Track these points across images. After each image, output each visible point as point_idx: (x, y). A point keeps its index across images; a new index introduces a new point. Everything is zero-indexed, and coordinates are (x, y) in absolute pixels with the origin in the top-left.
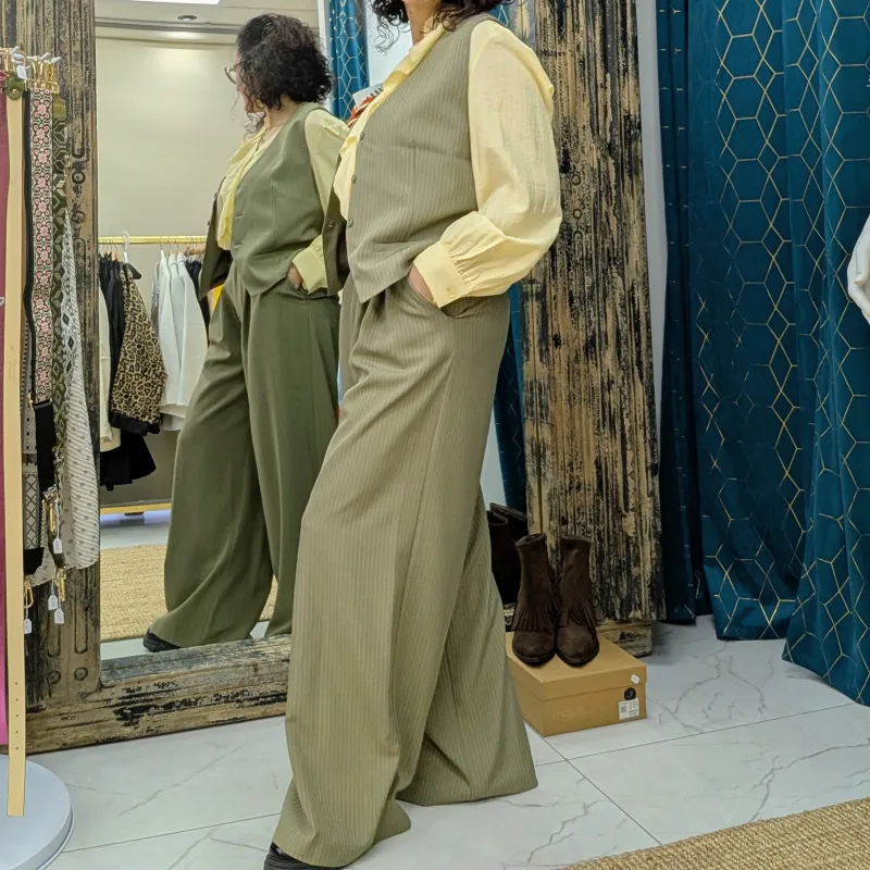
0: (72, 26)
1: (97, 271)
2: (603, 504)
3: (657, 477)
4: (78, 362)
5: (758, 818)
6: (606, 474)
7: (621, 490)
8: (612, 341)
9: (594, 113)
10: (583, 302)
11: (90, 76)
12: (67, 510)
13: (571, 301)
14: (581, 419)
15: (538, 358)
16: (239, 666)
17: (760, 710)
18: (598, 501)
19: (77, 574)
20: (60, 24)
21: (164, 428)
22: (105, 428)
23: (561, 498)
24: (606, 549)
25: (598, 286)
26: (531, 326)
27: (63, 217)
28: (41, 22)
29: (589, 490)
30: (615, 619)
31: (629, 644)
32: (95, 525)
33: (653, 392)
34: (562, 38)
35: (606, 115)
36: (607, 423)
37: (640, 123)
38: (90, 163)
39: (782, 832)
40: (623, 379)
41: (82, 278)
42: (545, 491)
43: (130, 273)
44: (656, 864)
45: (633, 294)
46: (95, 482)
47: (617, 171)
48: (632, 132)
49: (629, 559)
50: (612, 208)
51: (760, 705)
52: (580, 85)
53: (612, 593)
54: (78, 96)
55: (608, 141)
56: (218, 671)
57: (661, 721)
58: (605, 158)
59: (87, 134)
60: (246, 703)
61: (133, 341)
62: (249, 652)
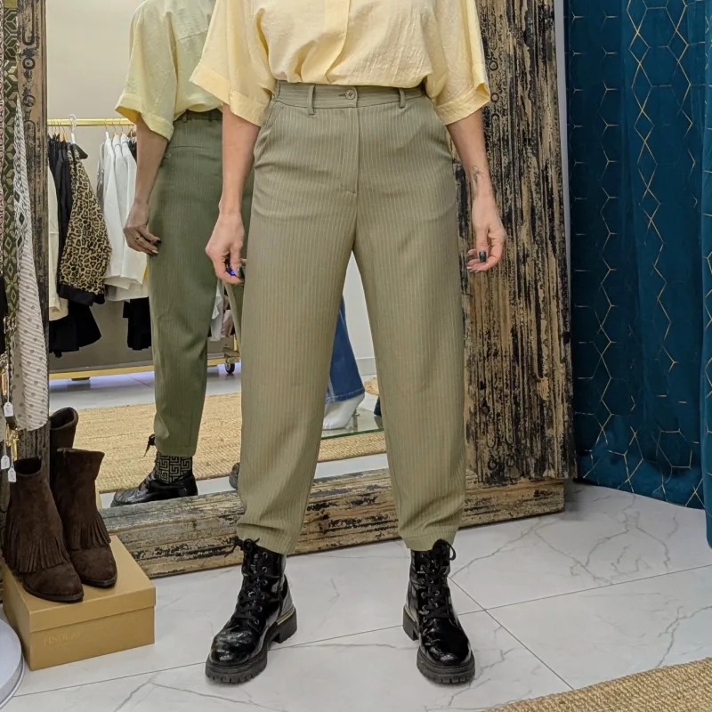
1: (46, 151)
2: (518, 370)
3: (569, 344)
4: (29, 237)
5: (663, 664)
6: (522, 340)
7: (536, 357)
8: (527, 216)
9: (510, 3)
10: (500, 181)
12: (17, 376)
14: (498, 290)
16: (178, 522)
17: (665, 563)
18: (514, 368)
19: (28, 436)
21: (109, 299)
22: (53, 299)
23: (480, 364)
25: (514, 165)
27: (15, 100)
29: (505, 356)
30: (530, 478)
31: (543, 501)
32: (44, 389)
33: (565, 265)
35: (521, 5)
36: (523, 294)
37: (553, 13)
38: (39, 49)
39: (685, 678)
40: (537, 253)
41: (32, 158)
43: (77, 153)
44: (568, 708)
45: (547, 173)
46: (44, 349)
47: (531, 58)
48: (546, 21)
49: (543, 422)
50: (527, 93)
51: (665, 559)
53: (527, 454)
55: (524, 29)
56: (159, 526)
57: (572, 573)
58: (521, 45)
59: (37, 23)
60: (186, 557)
61: (80, 217)
62: (188, 508)
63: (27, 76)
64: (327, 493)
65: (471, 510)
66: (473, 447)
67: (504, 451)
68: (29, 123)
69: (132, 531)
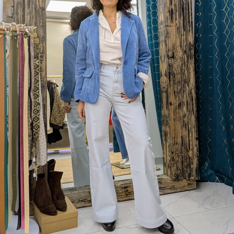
0: (40, 18)
1: (47, 85)
2: (183, 148)
3: (198, 141)
5: (225, 233)
6: (184, 140)
7: (188, 144)
8: (185, 104)
9: (181, 42)
10: (178, 93)
11: (45, 32)
12: (38, 150)
13: (175, 93)
14: (177, 125)
15: (166, 108)
16: (85, 192)
18: (182, 148)
19: (41, 167)
20: (37, 18)
21: (65, 127)
22: (49, 128)
23: (172, 146)
24: (184, 160)
25: (182, 89)
26: (164, 100)
27: (38, 70)
28: (31, 17)
29: (179, 144)
30: (186, 179)
31: (190, 186)
32: (46, 154)
34: (172, 22)
35: (184, 43)
36: (184, 126)
37: (193, 45)
38: (45, 55)
40: (189, 114)
41: (43, 87)
42: (168, 145)
43: (55, 85)
45: (191, 91)
46: (46, 142)
47: (187, 58)
48: (191, 47)
49: (190, 163)
50: (186, 68)
51: (225, 203)
52: (177, 34)
53: (186, 172)
54: (42, 37)
55: (185, 50)
56: (79, 193)
57: (198, 207)
58: (184, 54)
59: (44, 48)
60: (87, 202)
61: (56, 104)
62: (87, 188)
63: (41, 63)
64: (128, 184)
65: (170, 189)
66: (170, 170)
67: (179, 172)
68: (42, 77)
69: (71, 195)
